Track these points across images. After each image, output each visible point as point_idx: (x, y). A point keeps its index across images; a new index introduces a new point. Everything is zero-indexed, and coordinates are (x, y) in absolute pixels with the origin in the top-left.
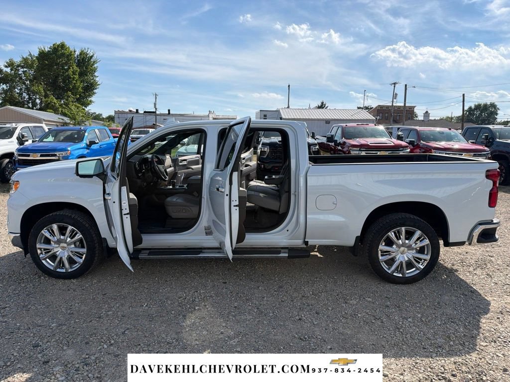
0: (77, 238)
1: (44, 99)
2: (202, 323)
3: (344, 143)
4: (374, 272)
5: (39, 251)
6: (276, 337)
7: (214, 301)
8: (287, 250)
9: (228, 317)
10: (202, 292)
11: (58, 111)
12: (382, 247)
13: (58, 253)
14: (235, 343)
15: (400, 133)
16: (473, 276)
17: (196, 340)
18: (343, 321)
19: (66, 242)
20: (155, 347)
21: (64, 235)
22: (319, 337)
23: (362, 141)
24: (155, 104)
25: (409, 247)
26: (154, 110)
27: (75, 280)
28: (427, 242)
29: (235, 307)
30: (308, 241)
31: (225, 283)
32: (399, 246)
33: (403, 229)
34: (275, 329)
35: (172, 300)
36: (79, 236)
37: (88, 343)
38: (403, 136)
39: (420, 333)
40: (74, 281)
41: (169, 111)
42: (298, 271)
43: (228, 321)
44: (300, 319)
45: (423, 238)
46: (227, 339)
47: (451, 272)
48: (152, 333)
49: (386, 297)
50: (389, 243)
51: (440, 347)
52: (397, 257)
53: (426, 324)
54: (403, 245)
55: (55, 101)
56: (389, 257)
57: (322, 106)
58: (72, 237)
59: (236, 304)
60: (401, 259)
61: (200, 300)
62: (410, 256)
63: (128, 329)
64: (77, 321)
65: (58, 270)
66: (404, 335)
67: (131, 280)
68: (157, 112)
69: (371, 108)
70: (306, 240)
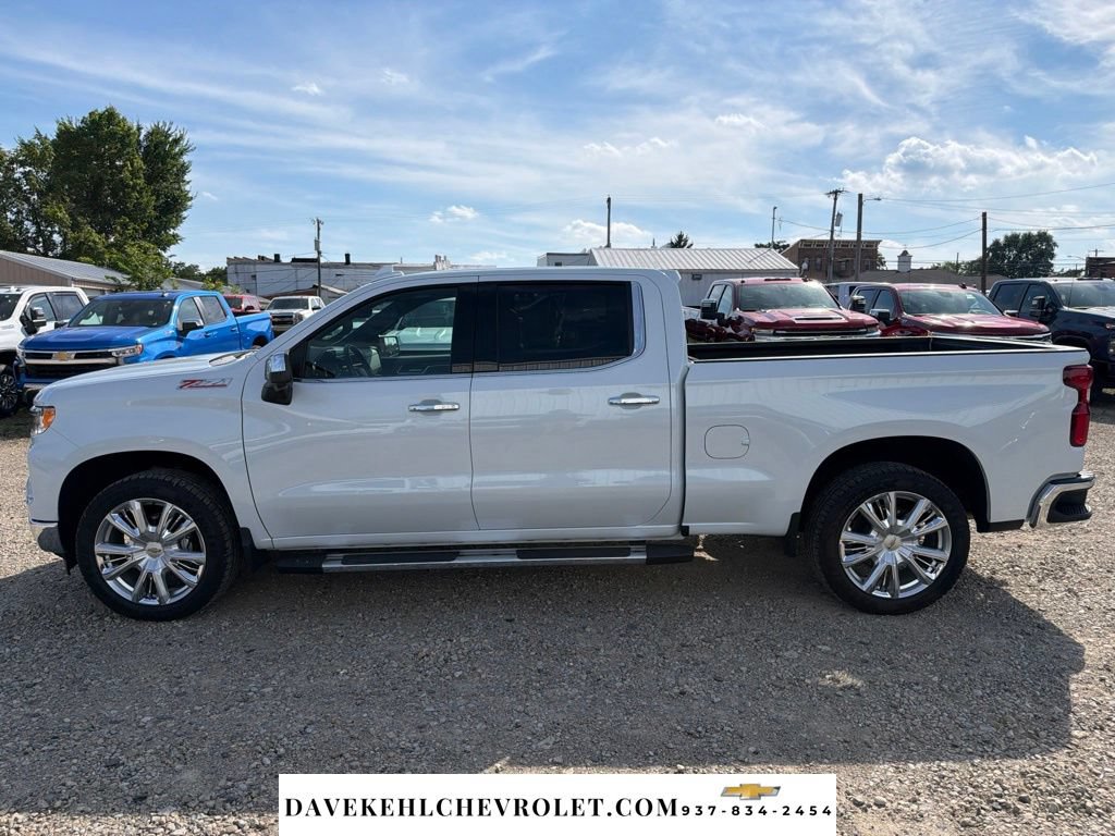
0: (184, 529)
1: (70, 235)
2: (471, 705)
3: (740, 318)
4: (831, 591)
5: (100, 561)
6: (636, 732)
7: (492, 659)
8: (643, 547)
9: (526, 692)
10: (462, 640)
11: (101, 259)
12: (847, 536)
13: (141, 564)
14: (548, 747)
15: (856, 297)
16: (1039, 594)
17: (464, 742)
18: (774, 693)
19: (159, 540)
20: (377, 759)
21: (155, 523)
22: (727, 729)
23: (778, 314)
24: (317, 243)
25: (906, 535)
26: (314, 255)
27: (181, 622)
28: (942, 522)
29: (539, 671)
30: (688, 527)
31: (510, 621)
32: (883, 533)
33: (892, 495)
34: (631, 714)
35: (400, 659)
36: (190, 525)
37: (228, 756)
38: (864, 302)
39: (942, 715)
40: (180, 624)
41: (347, 256)
42: (665, 592)
43: (526, 700)
44: (682, 693)
45: (934, 513)
46: (530, 738)
47: (992, 586)
48: (366, 731)
49: (861, 642)
50: (863, 526)
51: (987, 742)
52: (881, 557)
53: (952, 696)
54: (893, 530)
55: (95, 237)
56: (861, 557)
57: (680, 243)
58: (173, 527)
59: (540, 665)
60: (889, 561)
61: (462, 657)
62: (908, 554)
63: (312, 723)
64: (197, 708)
65: (143, 601)
66: (908, 721)
67: (304, 619)
68: (322, 260)
69: (784, 247)
70: (683, 524)
